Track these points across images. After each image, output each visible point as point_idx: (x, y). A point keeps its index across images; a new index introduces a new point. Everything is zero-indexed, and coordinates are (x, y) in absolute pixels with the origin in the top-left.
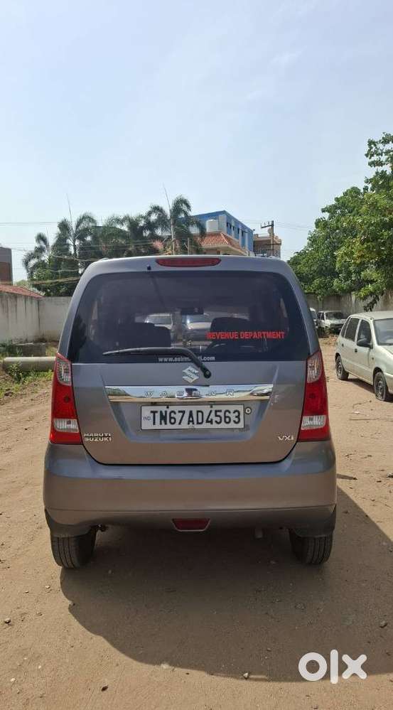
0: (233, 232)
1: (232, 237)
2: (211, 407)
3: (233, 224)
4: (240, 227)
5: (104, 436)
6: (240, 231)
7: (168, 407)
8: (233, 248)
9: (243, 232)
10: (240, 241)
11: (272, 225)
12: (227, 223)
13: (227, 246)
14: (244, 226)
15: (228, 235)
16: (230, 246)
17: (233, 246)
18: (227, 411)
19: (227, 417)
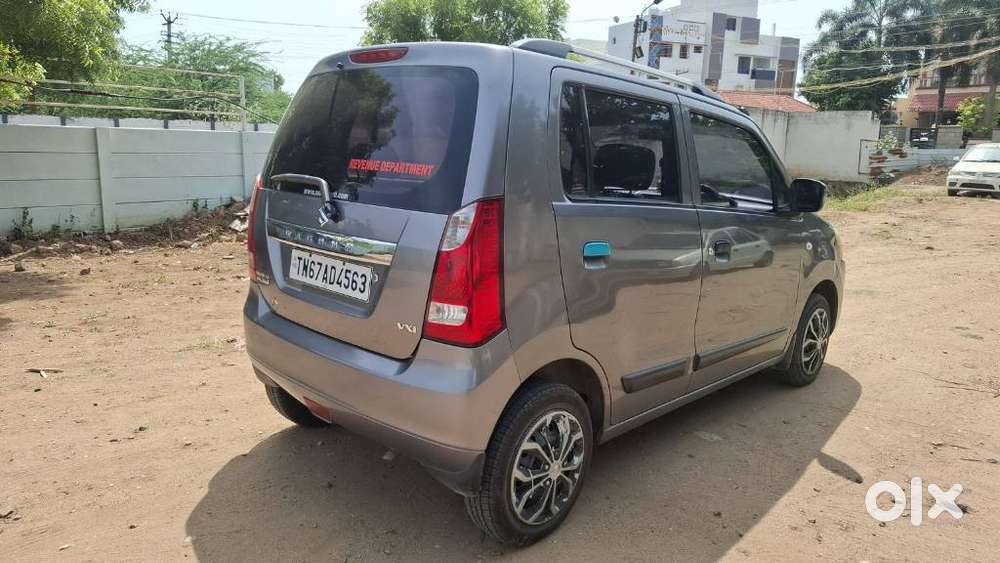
2: (344, 264)
7: (310, 255)
18: (356, 273)
19: (354, 281)
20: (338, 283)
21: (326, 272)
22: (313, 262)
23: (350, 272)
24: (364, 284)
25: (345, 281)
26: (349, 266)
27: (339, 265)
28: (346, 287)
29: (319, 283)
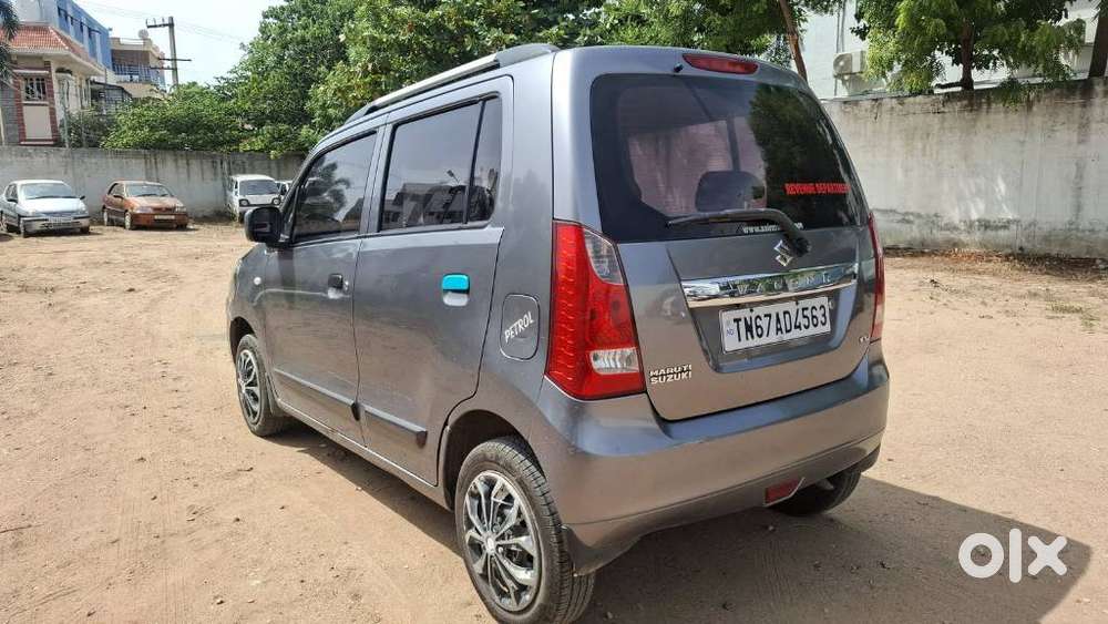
0: (71, 28)
1: (71, 37)
2: (797, 304)
3: (70, 13)
4: (84, 20)
5: (683, 371)
6: (85, 28)
7: (752, 311)
8: (78, 59)
9: (90, 30)
10: (86, 45)
11: (171, 25)
12: (59, 9)
13: (67, 53)
14: (90, 19)
15: (62, 32)
16: (73, 56)
17: (79, 56)
18: (814, 308)
19: (813, 317)
20: (796, 327)
21: (778, 320)
22: (758, 317)
23: (807, 309)
24: (824, 315)
25: (805, 322)
26: (803, 303)
27: (791, 307)
28: (807, 327)
29: (773, 338)
